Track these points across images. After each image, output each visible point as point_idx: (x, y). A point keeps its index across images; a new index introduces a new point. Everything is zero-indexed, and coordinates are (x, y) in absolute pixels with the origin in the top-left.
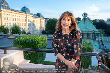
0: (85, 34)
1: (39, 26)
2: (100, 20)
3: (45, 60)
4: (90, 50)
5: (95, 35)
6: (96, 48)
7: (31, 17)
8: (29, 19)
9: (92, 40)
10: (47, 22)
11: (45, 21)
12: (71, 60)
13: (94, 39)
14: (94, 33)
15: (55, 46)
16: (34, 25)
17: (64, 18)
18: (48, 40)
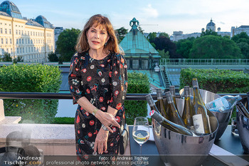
0: (135, 59)
1: (42, 45)
2: (161, 34)
3: (57, 116)
4: (144, 89)
5: (152, 62)
6: (155, 85)
7: (24, 25)
8: (18, 28)
9: (149, 71)
10: (59, 35)
11: (56, 34)
12: (106, 111)
13: (152, 69)
14: (150, 58)
15: (75, 82)
16: (30, 41)
17: (93, 27)
18: (62, 73)
